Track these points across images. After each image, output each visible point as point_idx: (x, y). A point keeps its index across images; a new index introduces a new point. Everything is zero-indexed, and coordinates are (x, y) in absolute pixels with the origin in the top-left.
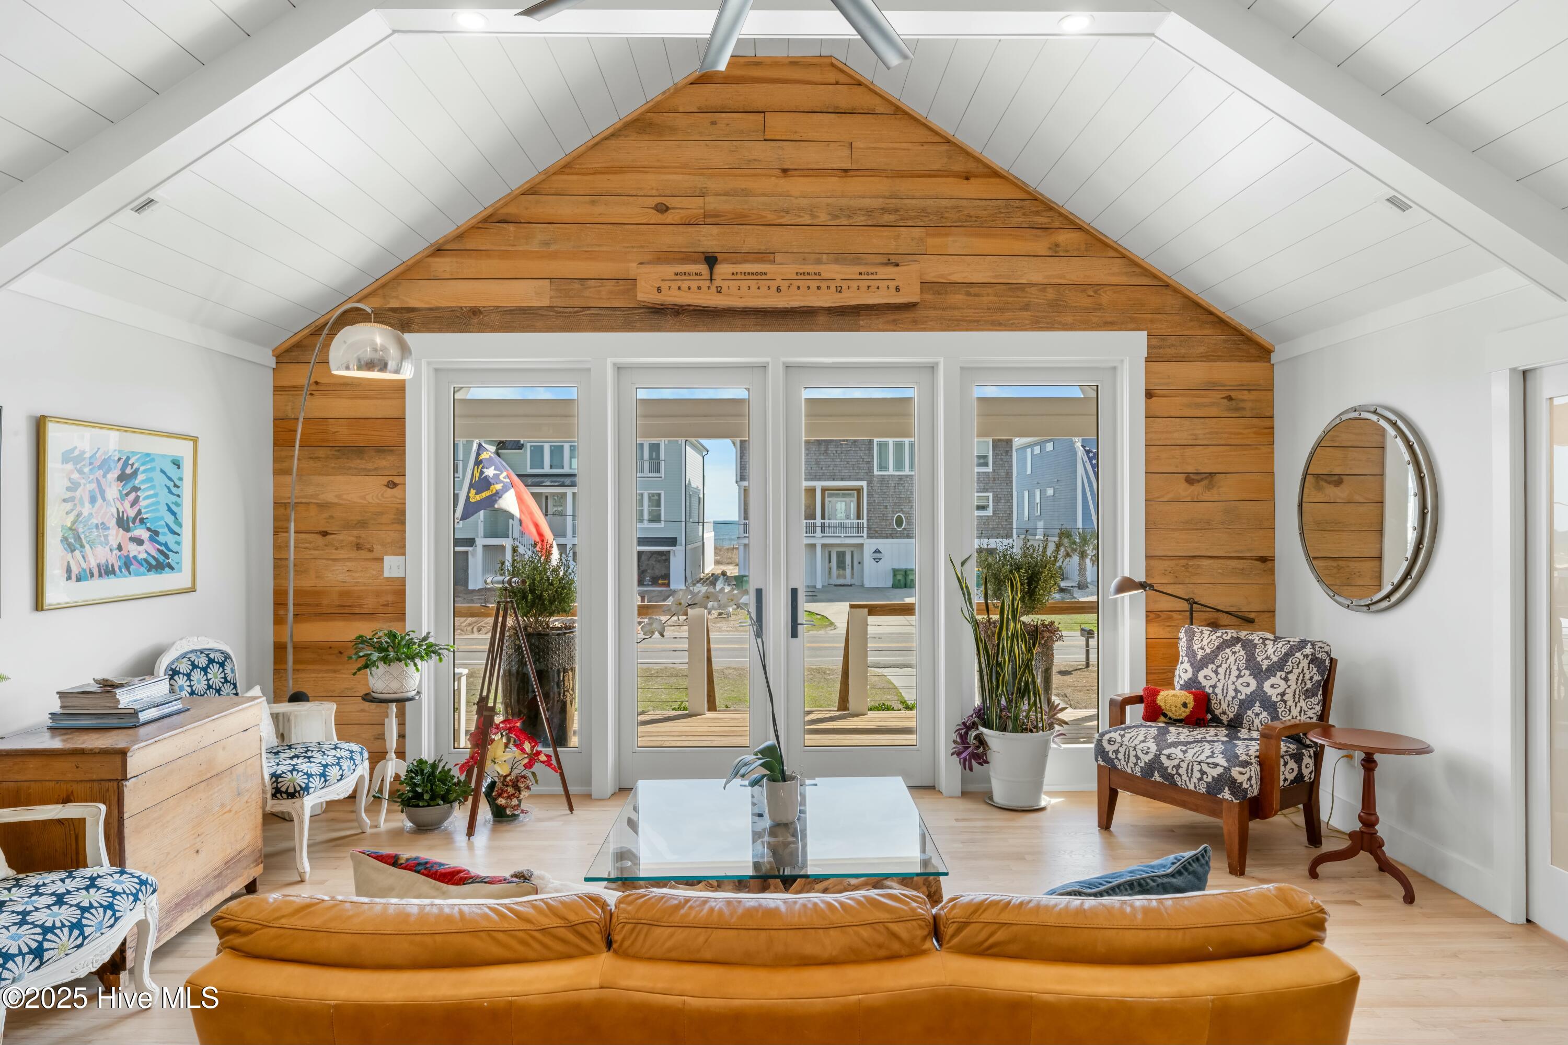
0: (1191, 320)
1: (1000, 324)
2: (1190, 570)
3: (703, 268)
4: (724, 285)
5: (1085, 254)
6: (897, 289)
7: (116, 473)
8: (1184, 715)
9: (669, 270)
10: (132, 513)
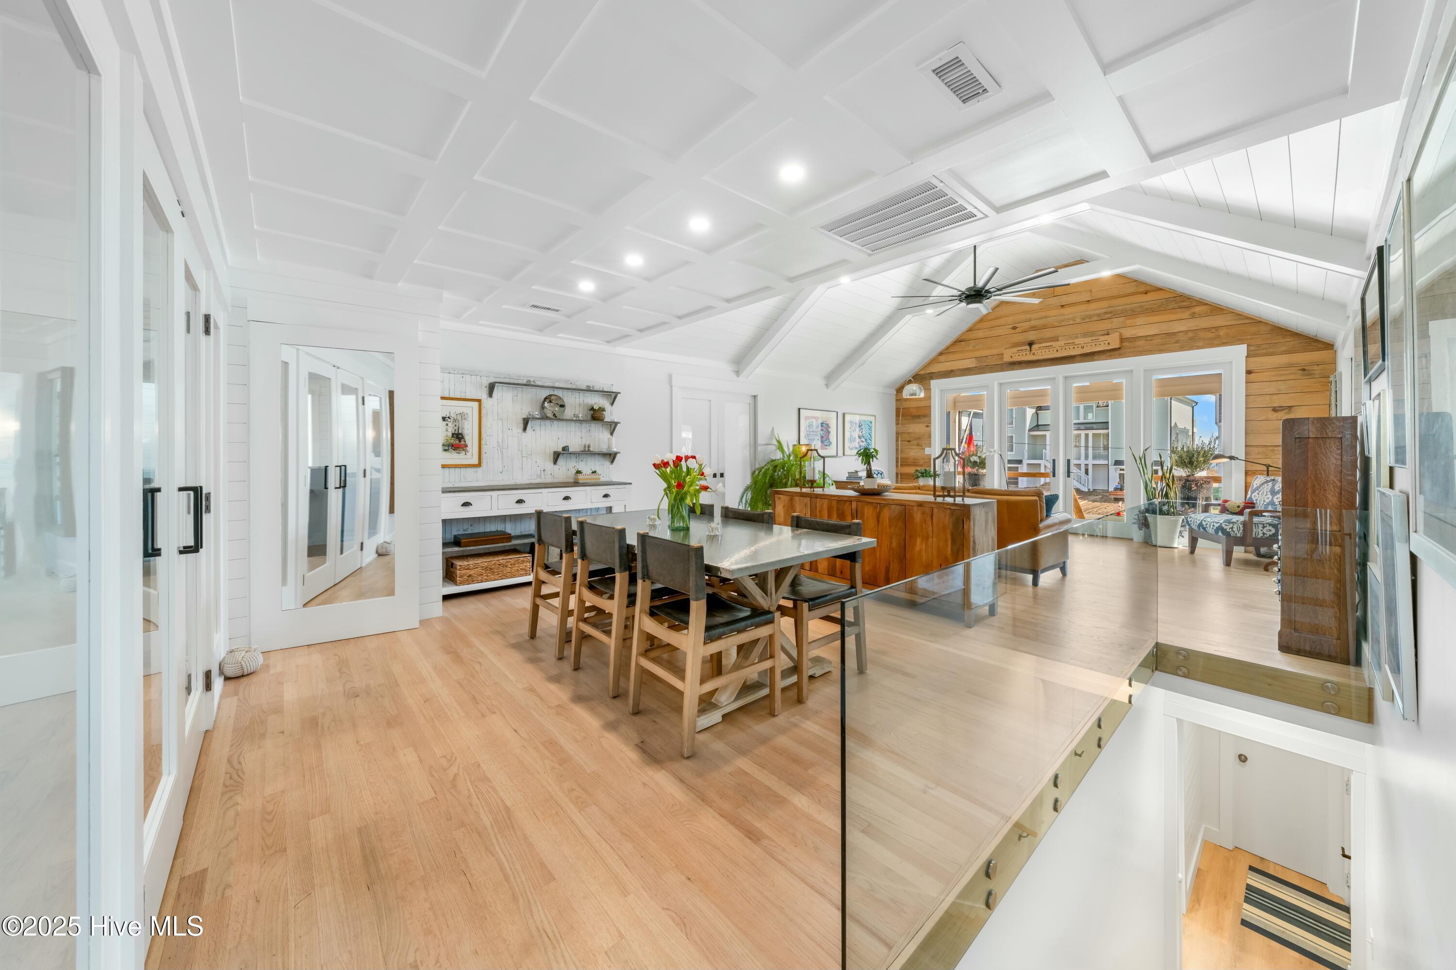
0: (1277, 336)
1: (1163, 351)
2: (1275, 452)
3: (1028, 347)
4: (1036, 352)
5: (1210, 314)
6: (1109, 344)
7: (858, 425)
8: (1237, 511)
9: (1015, 350)
10: (861, 435)
